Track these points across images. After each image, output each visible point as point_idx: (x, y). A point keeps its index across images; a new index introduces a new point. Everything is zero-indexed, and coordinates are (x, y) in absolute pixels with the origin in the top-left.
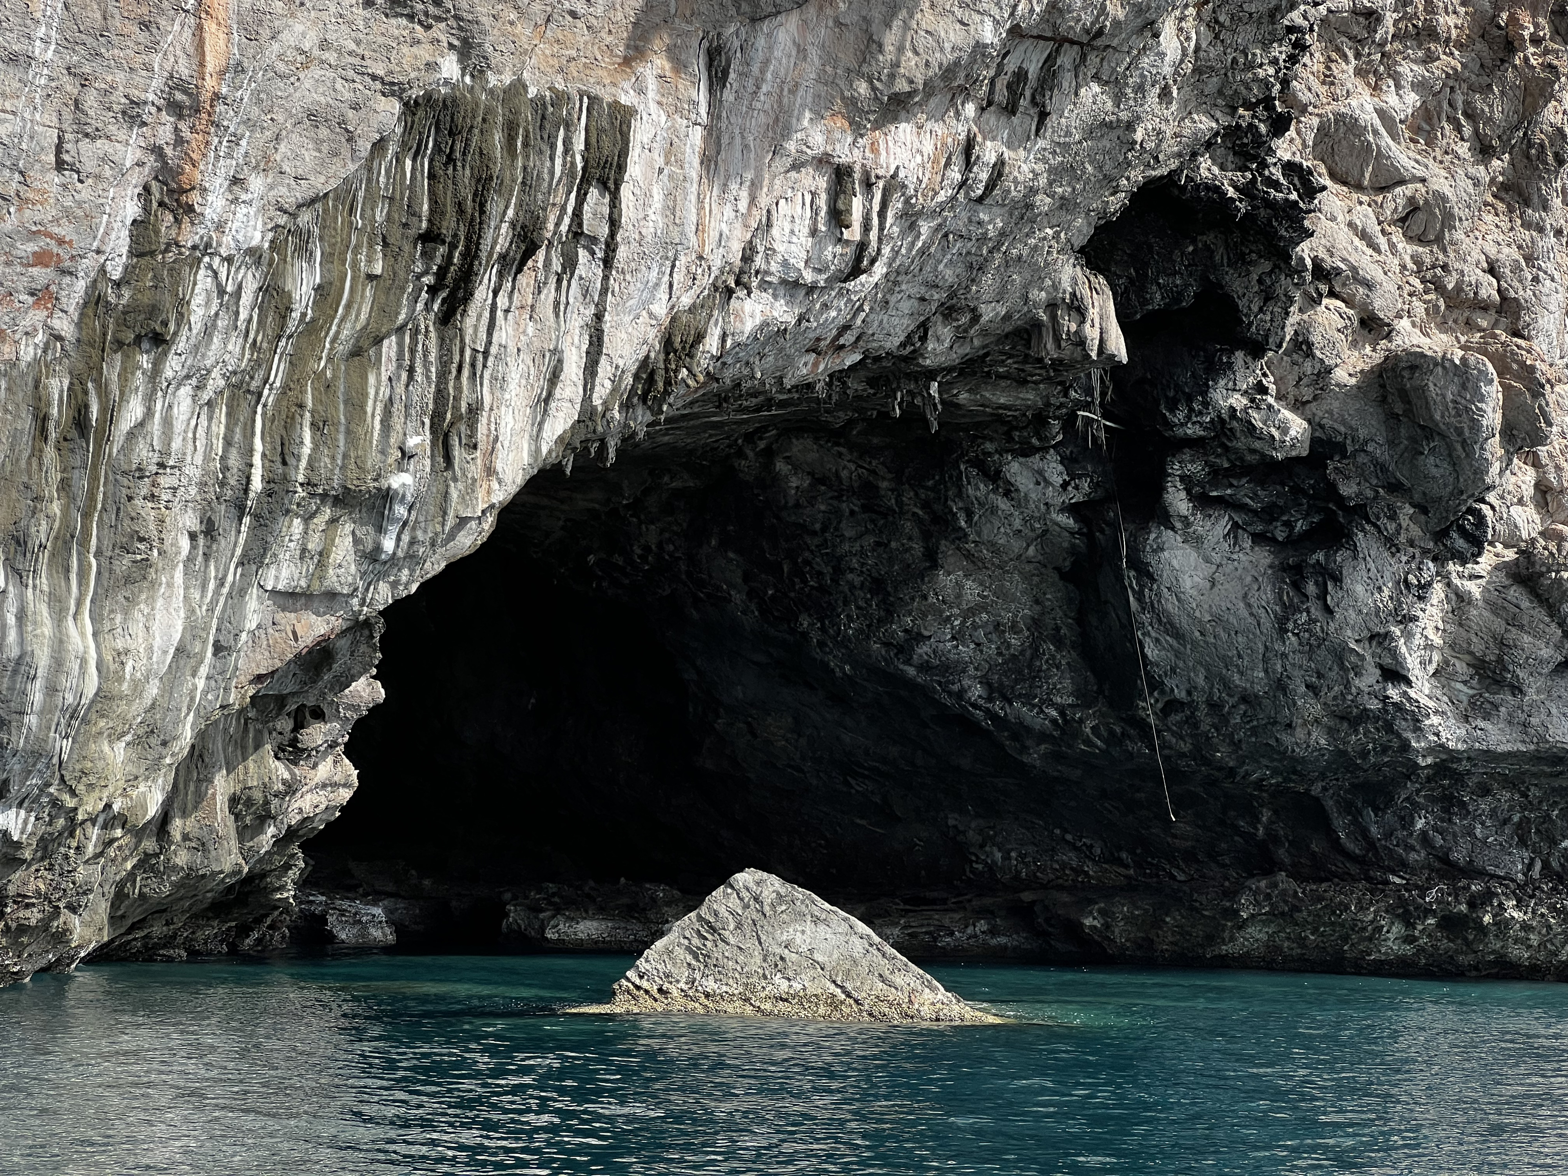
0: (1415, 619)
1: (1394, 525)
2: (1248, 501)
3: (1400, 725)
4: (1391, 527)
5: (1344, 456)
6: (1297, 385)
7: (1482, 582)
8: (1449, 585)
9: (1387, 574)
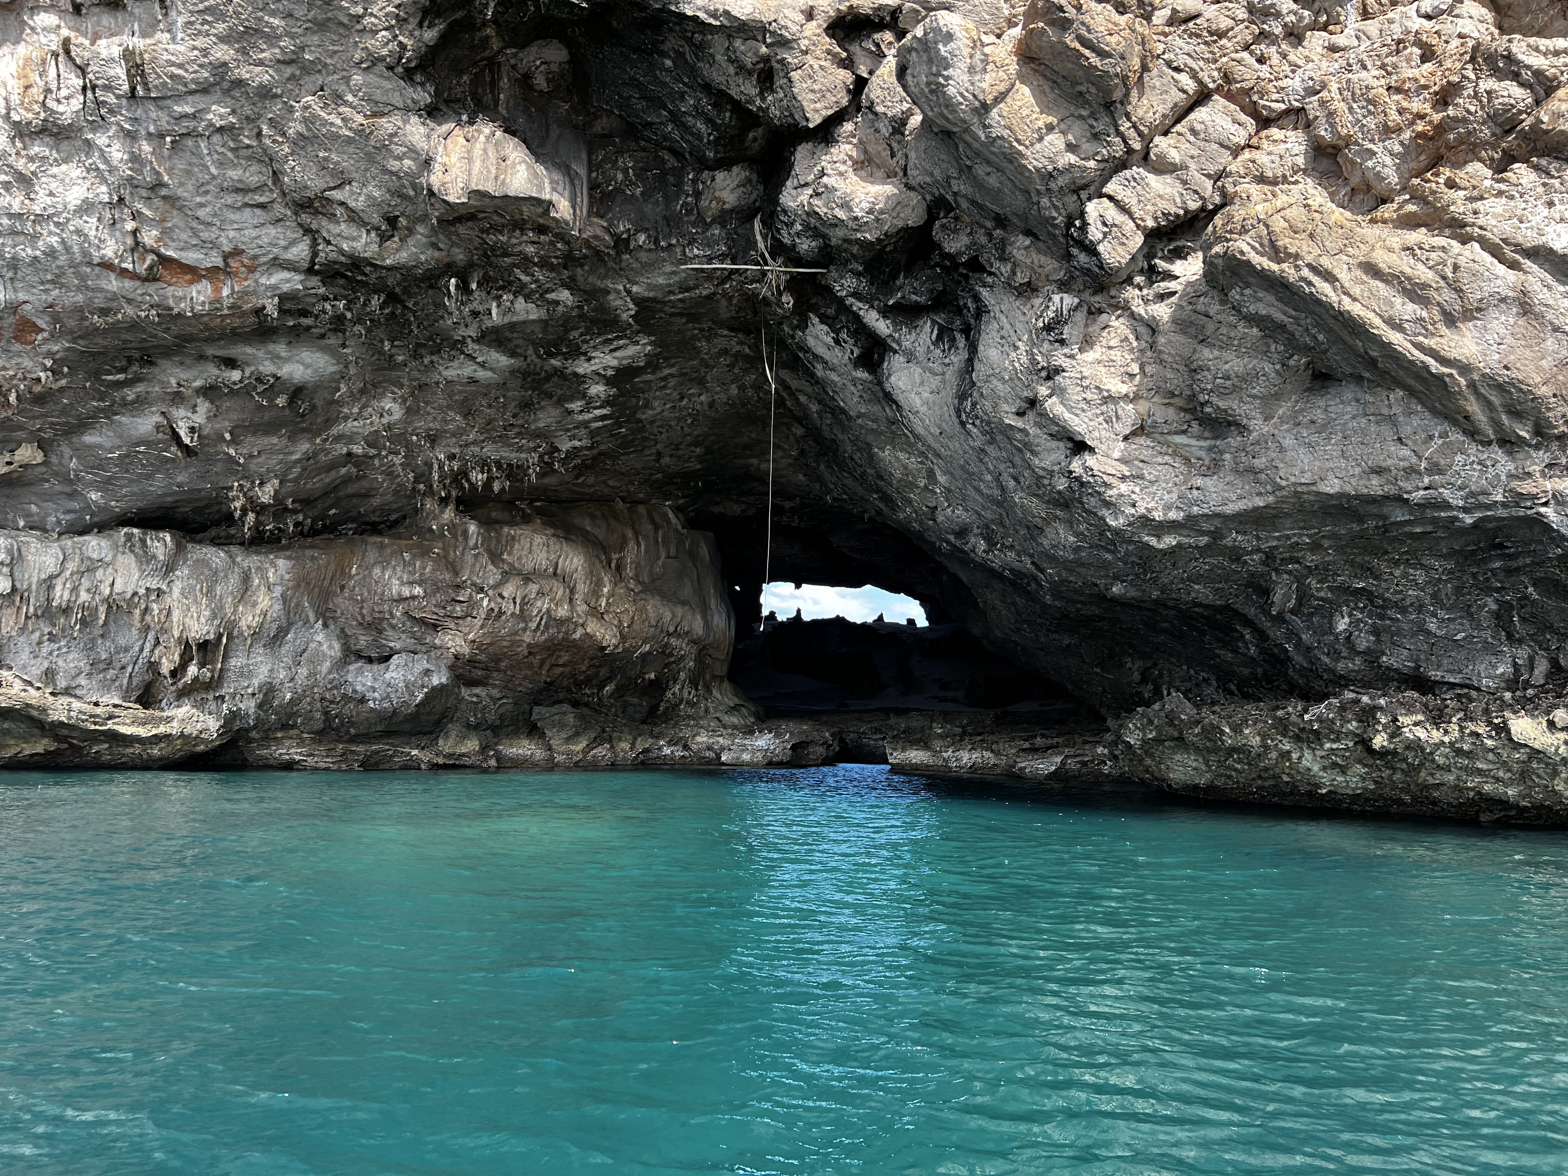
0: (1058, 370)
1: (1009, 266)
2: (914, 297)
3: (1092, 502)
4: (1006, 269)
5: (949, 208)
6: (893, 155)
7: (1174, 299)
8: (1133, 316)
9: (1019, 326)
